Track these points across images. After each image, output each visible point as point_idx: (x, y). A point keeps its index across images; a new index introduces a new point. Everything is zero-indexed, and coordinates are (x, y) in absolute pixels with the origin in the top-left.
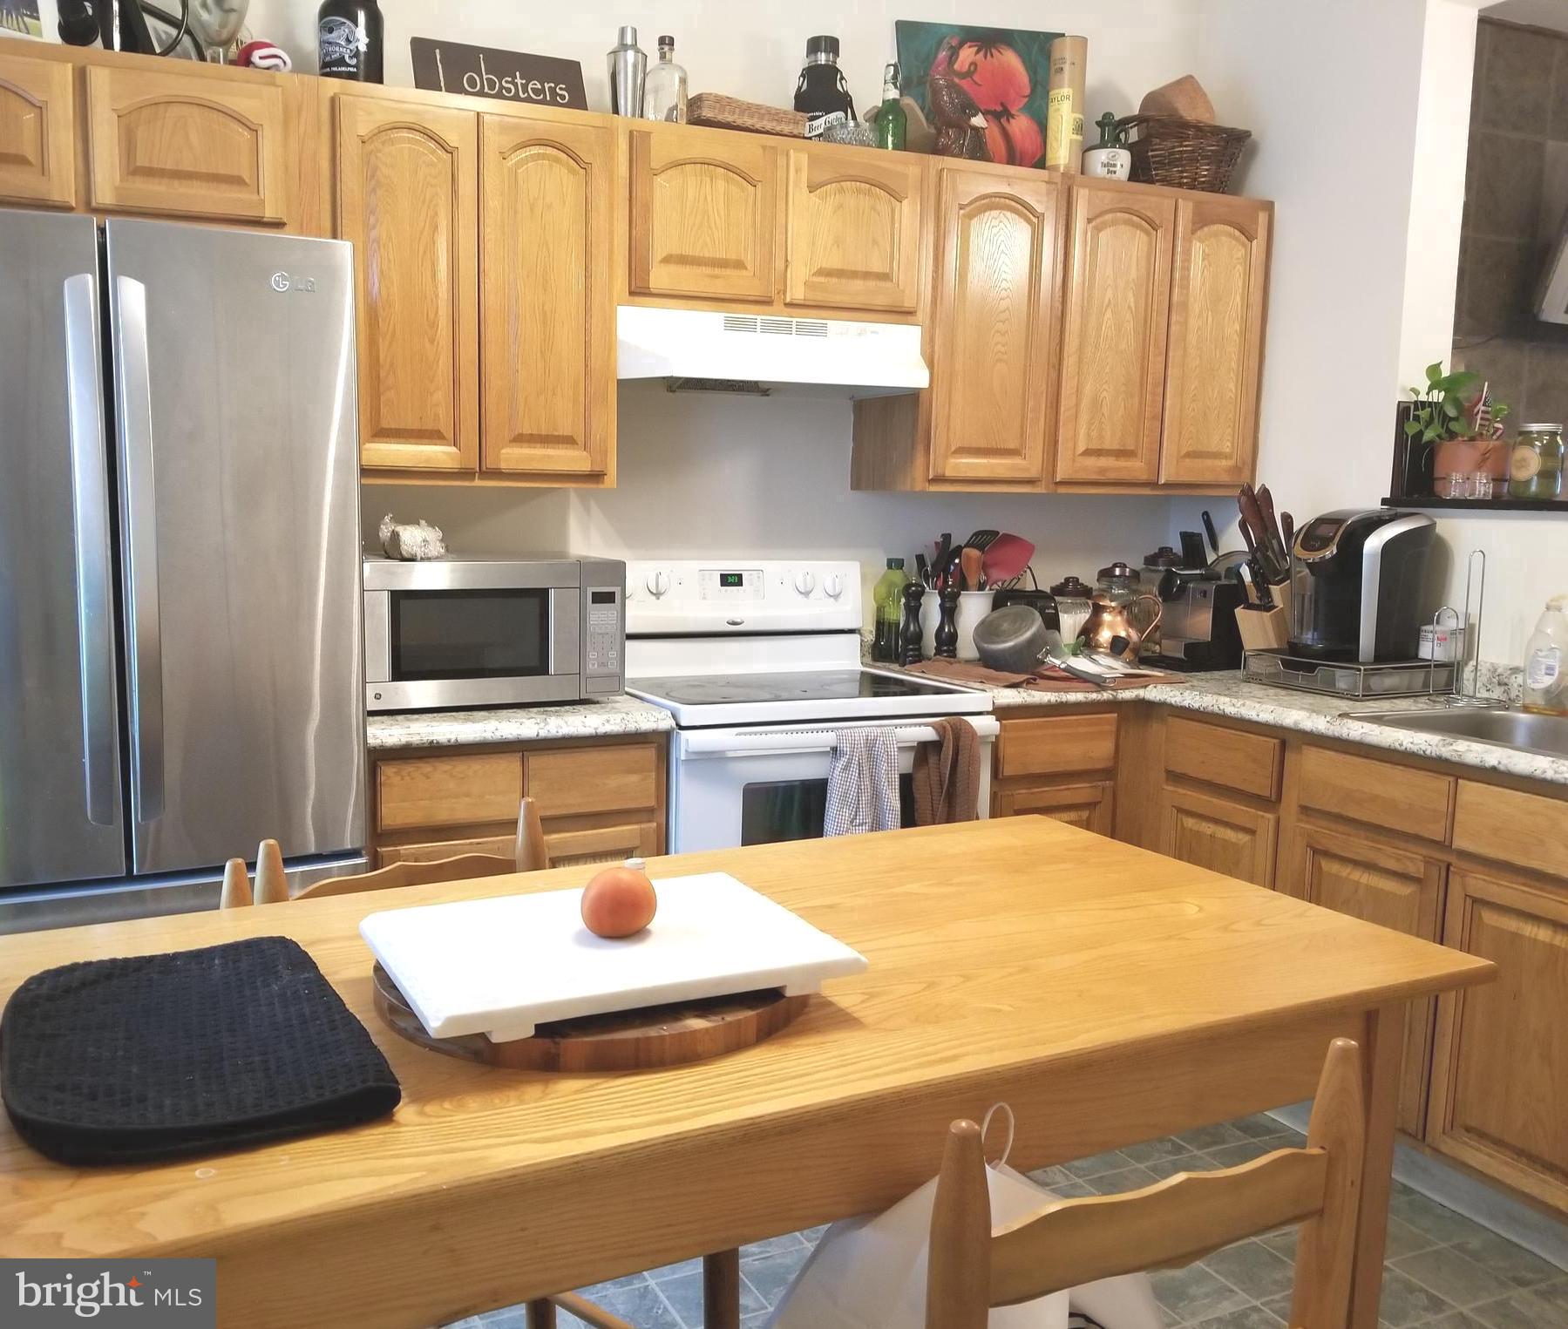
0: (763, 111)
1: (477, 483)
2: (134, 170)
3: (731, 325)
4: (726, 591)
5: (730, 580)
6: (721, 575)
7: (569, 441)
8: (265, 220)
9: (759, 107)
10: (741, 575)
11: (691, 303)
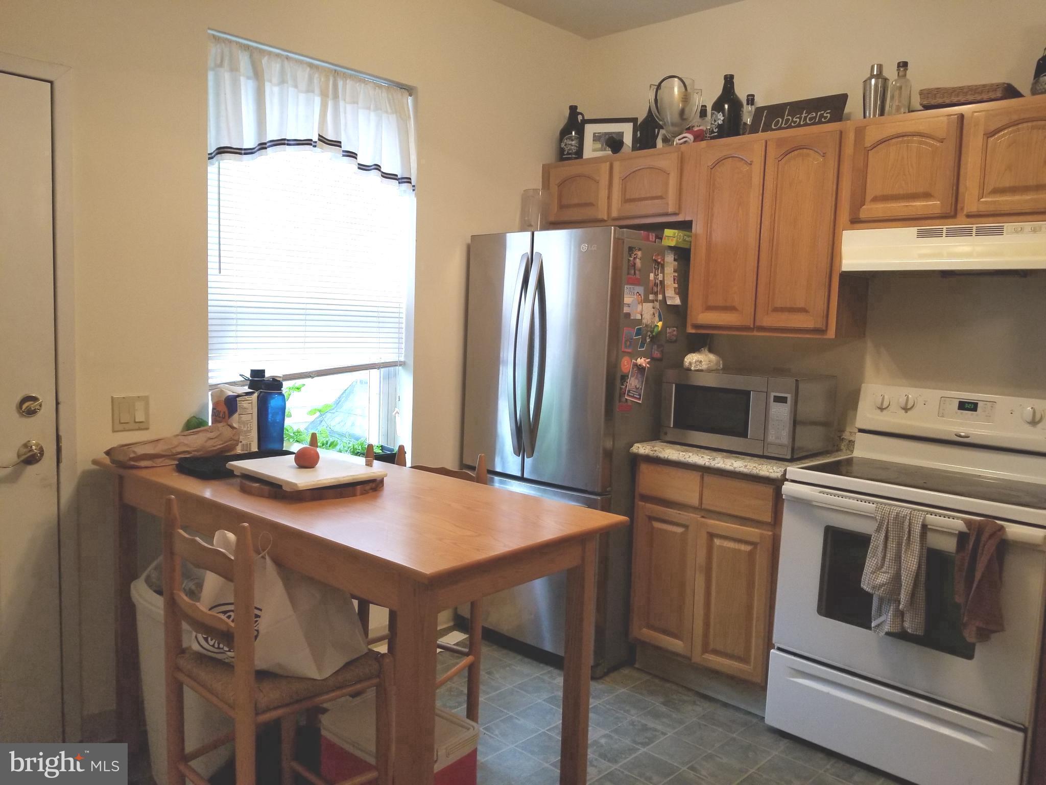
0: (965, 90)
1: (756, 333)
2: (626, 201)
3: (922, 234)
4: (962, 413)
5: (967, 406)
6: (960, 402)
7: (803, 310)
8: (669, 213)
9: (961, 88)
10: (977, 403)
11: (907, 222)
